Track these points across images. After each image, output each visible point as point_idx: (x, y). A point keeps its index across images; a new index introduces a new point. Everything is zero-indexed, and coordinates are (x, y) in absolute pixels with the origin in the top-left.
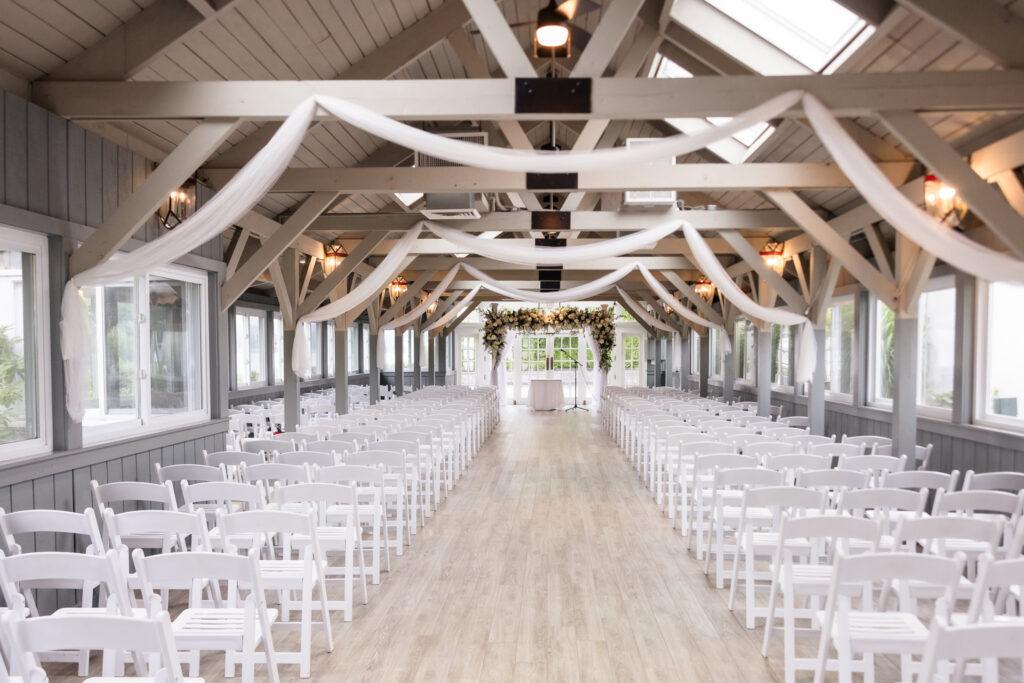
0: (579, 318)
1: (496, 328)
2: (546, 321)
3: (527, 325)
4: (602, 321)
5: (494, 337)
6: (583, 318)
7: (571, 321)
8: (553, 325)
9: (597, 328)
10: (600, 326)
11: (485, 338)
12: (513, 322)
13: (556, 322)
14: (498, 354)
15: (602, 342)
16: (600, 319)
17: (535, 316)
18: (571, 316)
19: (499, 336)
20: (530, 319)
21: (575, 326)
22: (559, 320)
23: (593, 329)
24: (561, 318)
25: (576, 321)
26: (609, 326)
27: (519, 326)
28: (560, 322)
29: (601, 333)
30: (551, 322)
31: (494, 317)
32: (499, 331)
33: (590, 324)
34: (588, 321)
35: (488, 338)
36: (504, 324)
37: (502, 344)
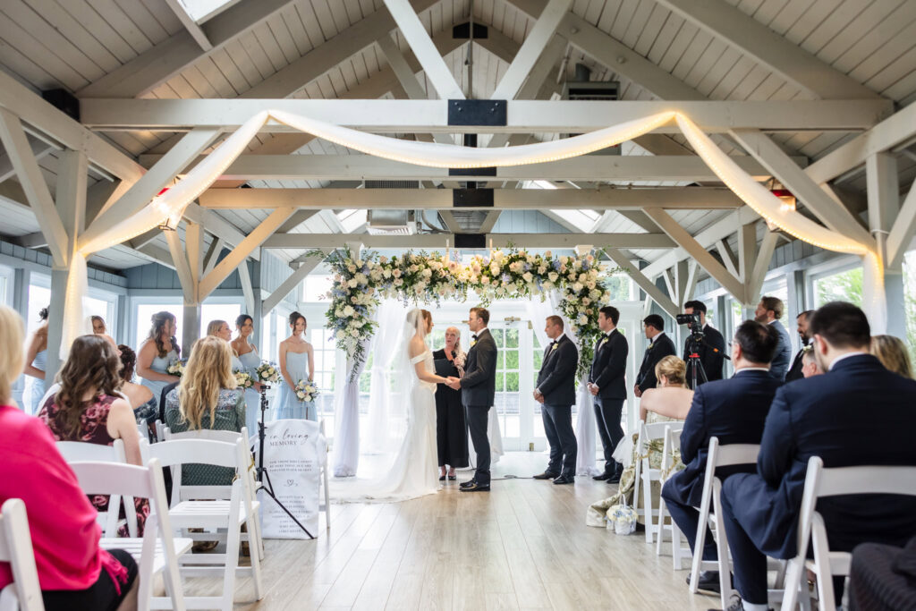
0: (534, 272)
1: (354, 292)
2: (463, 277)
3: (422, 285)
4: (583, 276)
5: (349, 311)
6: (542, 270)
7: (516, 277)
8: (479, 285)
9: (571, 291)
10: (578, 287)
11: (331, 313)
12: (392, 278)
13: (485, 279)
14: (360, 349)
15: (583, 320)
16: (578, 274)
17: (436, 265)
18: (517, 267)
19: (360, 308)
20: (428, 273)
21: (524, 289)
22: (490, 275)
23: (563, 295)
24: (495, 271)
25: (528, 277)
26: (598, 287)
27: (405, 288)
28: (493, 278)
29: (580, 302)
30: (474, 279)
31: (352, 269)
32: (360, 299)
33: (557, 283)
34: (553, 277)
35: (338, 313)
36: (372, 284)
37: (367, 327)
